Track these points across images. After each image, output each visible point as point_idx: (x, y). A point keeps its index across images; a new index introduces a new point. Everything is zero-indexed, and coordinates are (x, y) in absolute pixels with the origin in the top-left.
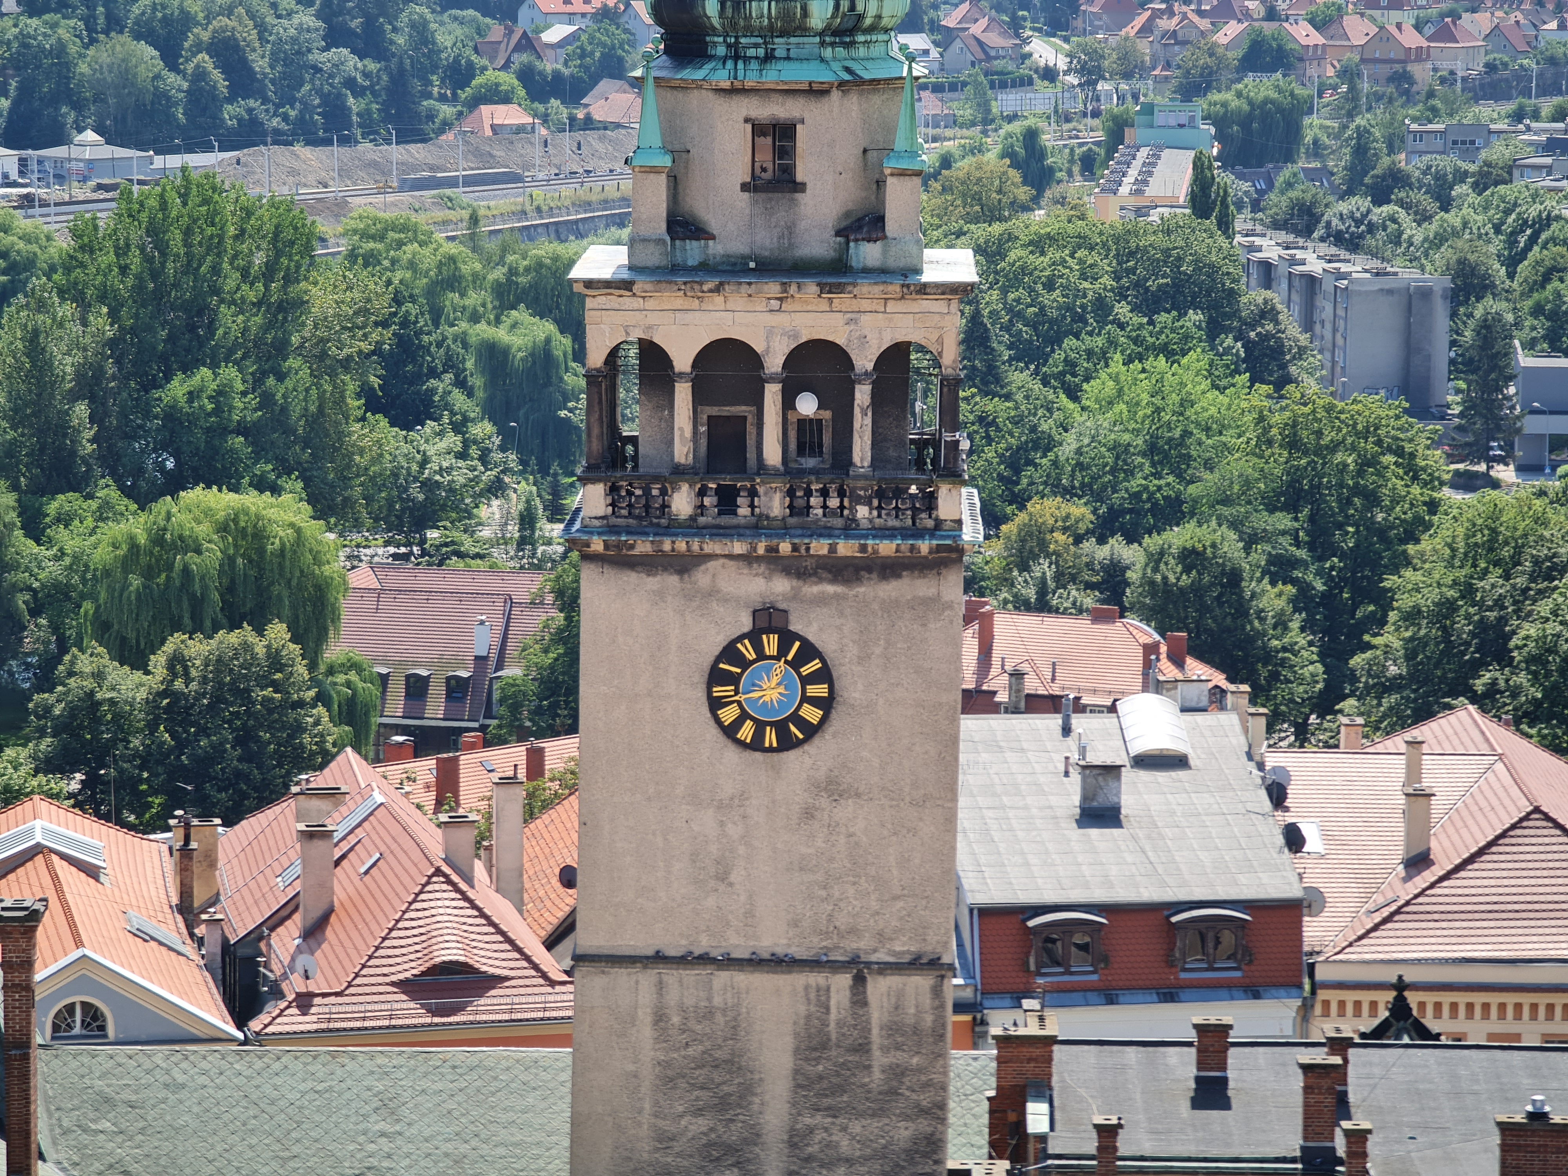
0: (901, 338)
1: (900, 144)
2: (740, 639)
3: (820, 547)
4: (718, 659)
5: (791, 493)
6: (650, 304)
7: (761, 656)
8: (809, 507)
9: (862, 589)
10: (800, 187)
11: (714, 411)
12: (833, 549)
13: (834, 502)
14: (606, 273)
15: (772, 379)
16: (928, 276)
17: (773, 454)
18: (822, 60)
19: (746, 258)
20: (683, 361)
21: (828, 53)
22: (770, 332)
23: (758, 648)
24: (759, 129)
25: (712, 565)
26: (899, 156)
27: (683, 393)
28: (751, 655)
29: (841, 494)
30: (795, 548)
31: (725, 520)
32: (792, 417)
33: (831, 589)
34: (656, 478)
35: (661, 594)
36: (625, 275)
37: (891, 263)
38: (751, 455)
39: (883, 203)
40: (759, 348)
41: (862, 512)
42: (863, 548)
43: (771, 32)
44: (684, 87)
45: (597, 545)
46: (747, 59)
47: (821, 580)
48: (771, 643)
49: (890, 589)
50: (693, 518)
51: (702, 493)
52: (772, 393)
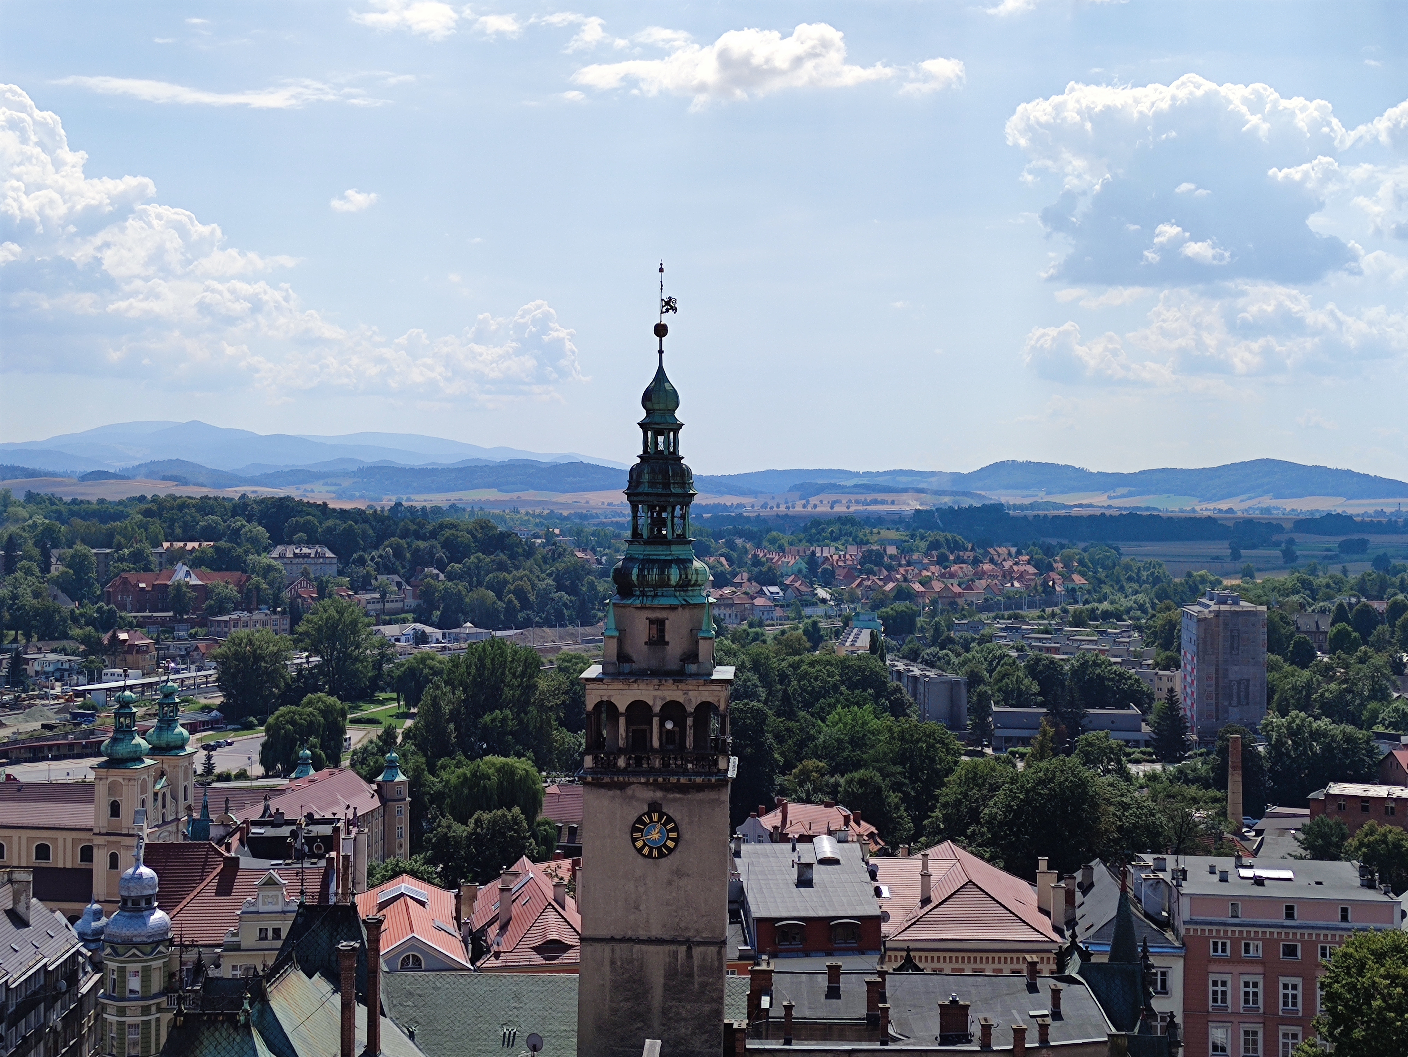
0: (704, 700)
1: (704, 627)
2: (643, 815)
3: (673, 780)
4: (635, 823)
5: (663, 759)
6: (610, 687)
7: (651, 821)
8: (670, 764)
9: (690, 796)
10: (667, 643)
11: (634, 727)
12: (678, 780)
13: (679, 762)
14: (594, 676)
15: (656, 715)
16: (715, 677)
17: (656, 743)
18: (675, 596)
19: (646, 670)
20: (622, 709)
21: (677, 594)
22: (655, 698)
23: (651, 818)
24: (651, 622)
25: (633, 786)
26: (703, 632)
27: (622, 721)
28: (647, 821)
29: (682, 759)
30: (664, 780)
31: (637, 769)
32: (664, 730)
33: (678, 796)
34: (612, 753)
35: (613, 798)
36: (601, 676)
37: (701, 672)
38: (648, 745)
39: (698, 649)
40: (651, 703)
41: (690, 766)
42: (690, 780)
43: (655, 586)
44: (624, 606)
45: (589, 779)
46: (647, 596)
47: (674, 792)
48: (655, 817)
49: (700, 796)
50: (625, 768)
51: (630, 758)
52: (656, 720)
